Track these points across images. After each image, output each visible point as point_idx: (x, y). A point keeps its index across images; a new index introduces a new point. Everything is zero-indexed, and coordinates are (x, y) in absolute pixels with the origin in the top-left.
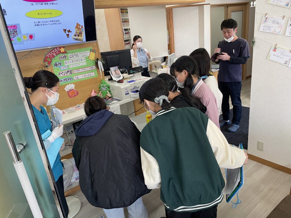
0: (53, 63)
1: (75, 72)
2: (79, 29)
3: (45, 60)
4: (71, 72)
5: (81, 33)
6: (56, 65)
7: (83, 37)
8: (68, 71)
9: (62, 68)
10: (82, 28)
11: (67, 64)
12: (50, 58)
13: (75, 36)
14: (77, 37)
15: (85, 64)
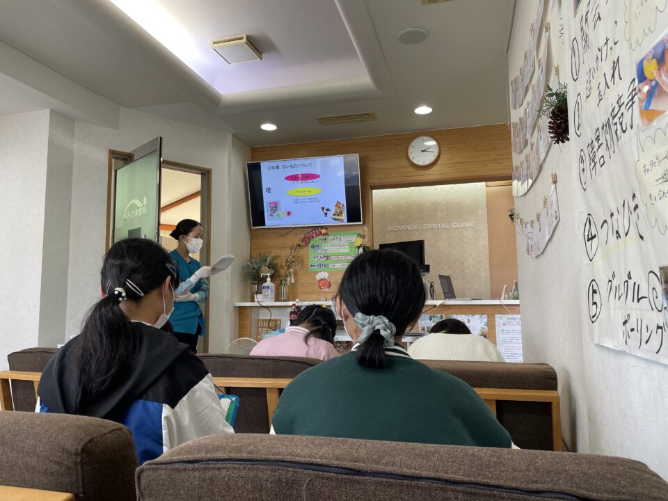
0: (311, 244)
1: (333, 258)
2: (339, 207)
3: (303, 240)
4: (328, 258)
5: (341, 213)
6: (313, 247)
7: (344, 217)
8: (324, 256)
9: (320, 251)
10: (343, 206)
11: (326, 248)
12: (309, 239)
13: (335, 215)
14: (336, 217)
15: (347, 250)
